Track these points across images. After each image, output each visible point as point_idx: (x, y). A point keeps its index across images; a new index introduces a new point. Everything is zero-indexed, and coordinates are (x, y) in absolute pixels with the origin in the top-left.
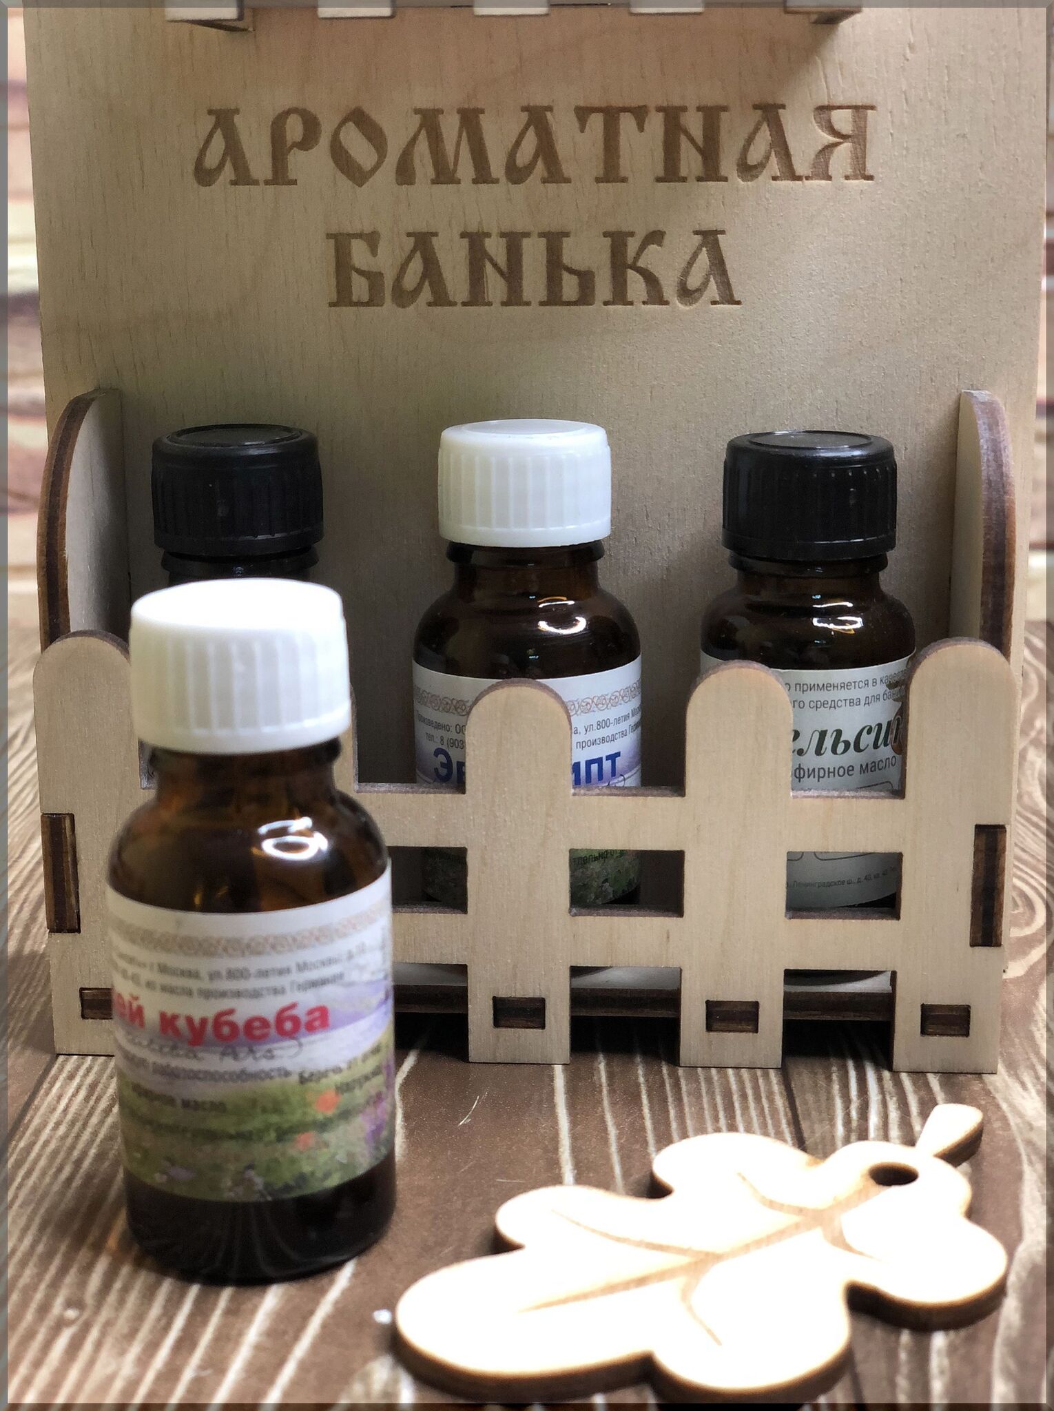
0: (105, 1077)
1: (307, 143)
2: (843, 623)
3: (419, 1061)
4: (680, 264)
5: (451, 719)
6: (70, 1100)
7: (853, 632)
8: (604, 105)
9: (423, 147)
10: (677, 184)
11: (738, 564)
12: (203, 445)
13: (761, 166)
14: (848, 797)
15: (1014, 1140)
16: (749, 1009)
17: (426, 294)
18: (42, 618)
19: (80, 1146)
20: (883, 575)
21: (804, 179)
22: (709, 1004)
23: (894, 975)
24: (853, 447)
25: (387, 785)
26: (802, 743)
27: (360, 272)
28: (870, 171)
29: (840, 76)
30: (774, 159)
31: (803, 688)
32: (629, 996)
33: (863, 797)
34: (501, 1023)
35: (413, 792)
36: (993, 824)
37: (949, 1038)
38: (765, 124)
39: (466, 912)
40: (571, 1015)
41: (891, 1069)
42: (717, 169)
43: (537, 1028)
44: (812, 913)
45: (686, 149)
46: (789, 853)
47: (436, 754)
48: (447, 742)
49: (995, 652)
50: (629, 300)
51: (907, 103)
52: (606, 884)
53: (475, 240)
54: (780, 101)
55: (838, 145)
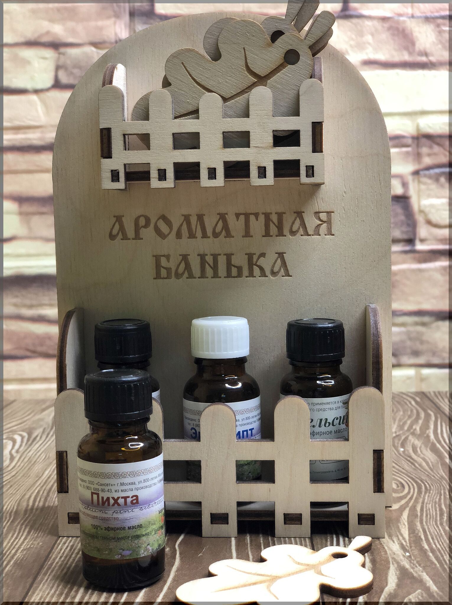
0: (76, 543)
1: (147, 225)
2: (327, 382)
3: (185, 537)
4: (271, 264)
5: (196, 417)
6: (65, 550)
7: (331, 386)
8: (244, 212)
9: (185, 226)
10: (269, 237)
11: (292, 364)
12: (111, 325)
13: (297, 231)
14: (330, 441)
15: (388, 558)
16: (299, 516)
17: (186, 275)
18: (58, 384)
19: (69, 563)
20: (341, 366)
21: (311, 235)
22: (285, 514)
23: (348, 503)
24: (329, 323)
25: (174, 439)
26: (313, 423)
27: (163, 267)
28: (333, 233)
29: (322, 202)
30: (301, 229)
31: (313, 404)
32: (257, 513)
33: (334, 441)
34: (213, 523)
35: (183, 441)
36: (379, 449)
37: (368, 525)
38: (298, 219)
39: (201, 483)
40: (237, 519)
41: (348, 537)
42: (282, 232)
43: (226, 524)
44: (319, 482)
45: (272, 226)
46: (310, 461)
47: (191, 430)
48: (194, 425)
49: (377, 390)
50: (254, 275)
51: (344, 210)
52: (250, 474)
53: (202, 257)
54: (303, 210)
55: (322, 224)
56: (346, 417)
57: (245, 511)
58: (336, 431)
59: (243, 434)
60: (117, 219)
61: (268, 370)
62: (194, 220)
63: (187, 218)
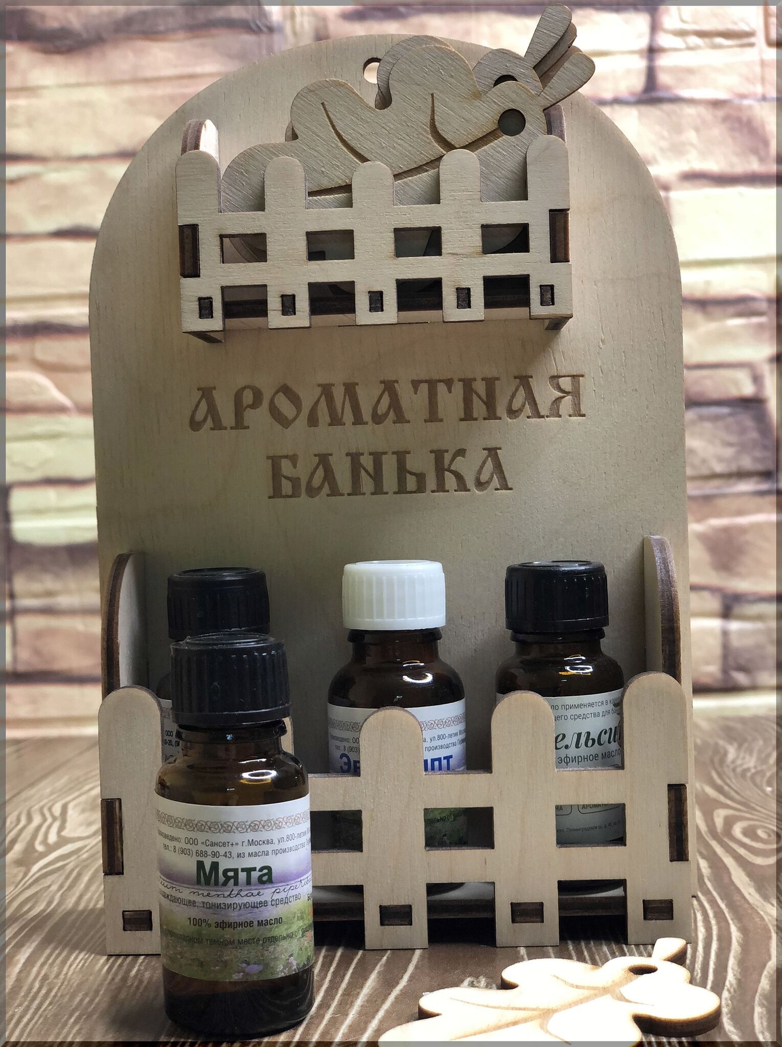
1: (256, 404)
2: (580, 669)
4: (476, 467)
5: (350, 735)
7: (588, 674)
8: (428, 378)
9: (323, 405)
10: (472, 422)
11: (514, 638)
13: (520, 410)
14: (590, 770)
16: (538, 907)
17: (326, 490)
20: (602, 642)
21: (545, 417)
22: (512, 906)
23: (625, 881)
24: (580, 566)
27: (287, 478)
28: (583, 411)
29: (563, 358)
30: (527, 406)
33: (599, 770)
34: (386, 922)
35: (328, 777)
36: (678, 783)
37: (661, 921)
38: (522, 386)
39: (362, 851)
40: (428, 916)
41: (627, 944)
42: (495, 413)
43: (408, 925)
44: (573, 844)
45: (476, 401)
46: (557, 807)
47: (341, 757)
48: (347, 749)
49: (672, 678)
50: (446, 489)
51: (602, 373)
52: (445, 838)
53: (355, 457)
54: (529, 373)
55: (564, 397)
56: (618, 730)
57: (441, 901)
58: (604, 754)
59: (432, 766)
60: (203, 393)
61: (472, 656)
62: (339, 394)
63: (327, 390)
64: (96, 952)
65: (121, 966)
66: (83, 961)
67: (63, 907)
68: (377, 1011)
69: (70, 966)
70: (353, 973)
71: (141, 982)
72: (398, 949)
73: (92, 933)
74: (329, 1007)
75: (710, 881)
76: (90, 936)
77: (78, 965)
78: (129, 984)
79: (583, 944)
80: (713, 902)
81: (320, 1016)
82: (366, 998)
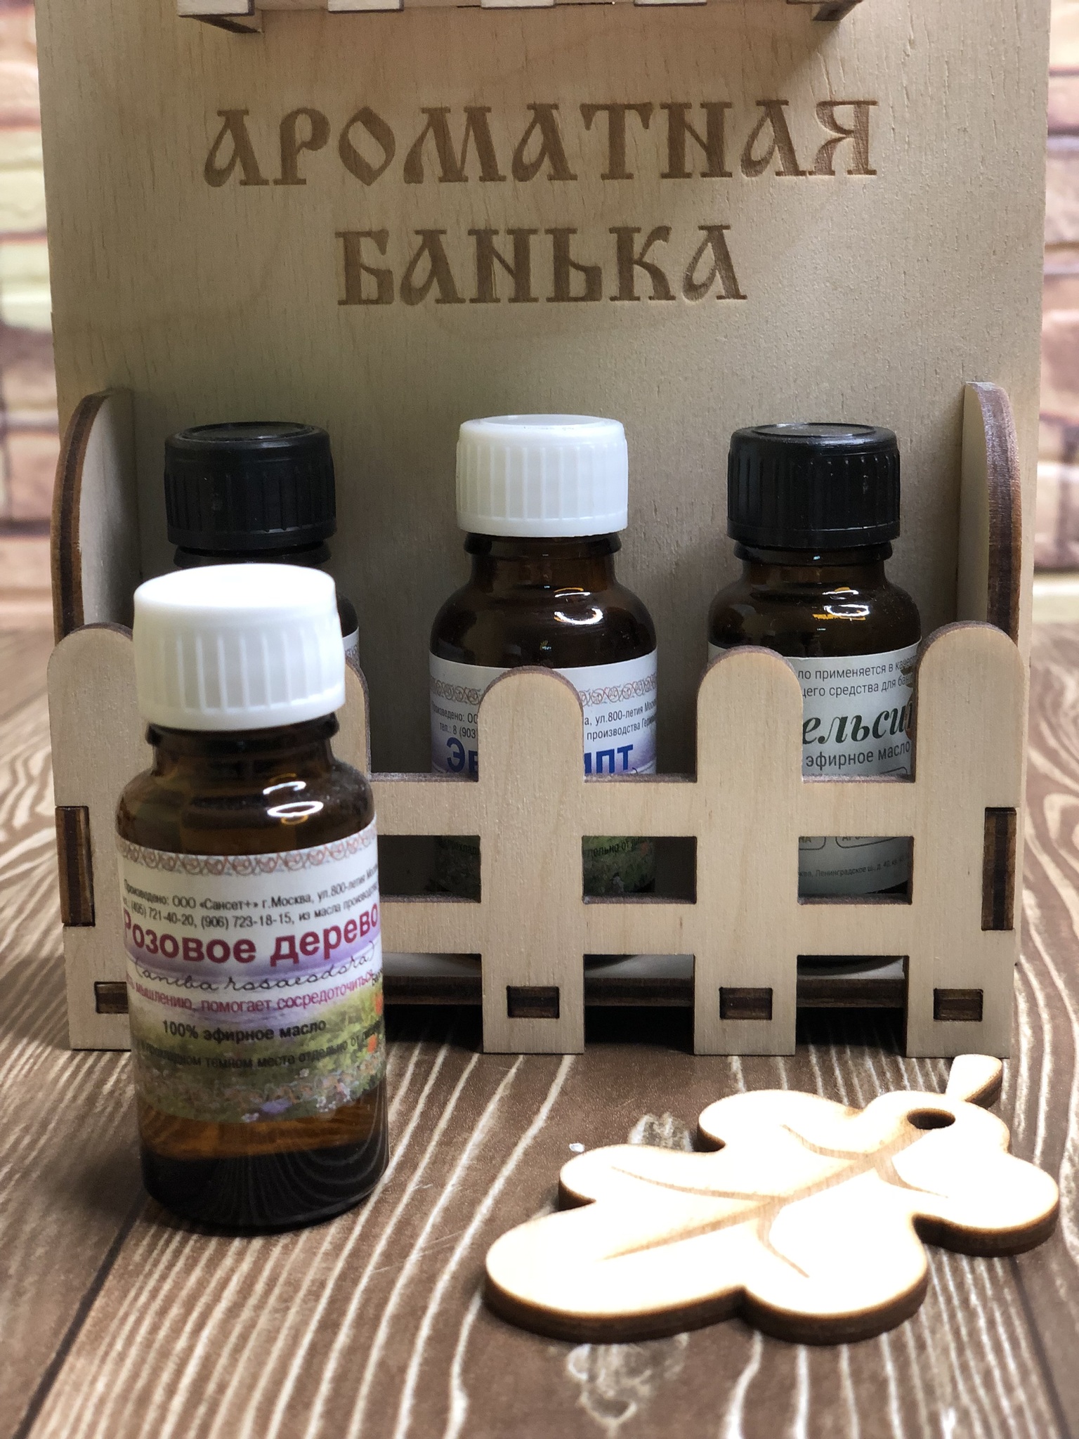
1: (316, 141)
4: (686, 260)
5: (464, 708)
8: (608, 103)
9: (431, 144)
10: (682, 180)
11: (742, 554)
13: (764, 162)
14: (859, 781)
16: (763, 996)
17: (435, 292)
18: (56, 610)
20: (888, 564)
21: (807, 174)
22: (722, 991)
23: (906, 959)
24: (857, 436)
25: (400, 774)
27: (369, 270)
28: (872, 165)
29: (841, 71)
30: (777, 155)
32: (642, 985)
33: (873, 781)
34: (517, 1012)
35: (426, 781)
36: (1003, 806)
37: (962, 1022)
38: (769, 120)
39: (479, 901)
40: (585, 1004)
41: (904, 1055)
42: (721, 164)
43: (551, 1017)
44: (825, 899)
45: (690, 145)
46: (801, 839)
47: (450, 744)
48: (458, 730)
49: (1003, 634)
50: (636, 295)
51: (908, 98)
52: (618, 878)
53: (483, 238)
54: (783, 96)
55: (840, 140)
56: (908, 712)
57: (607, 980)
58: (882, 751)
59: (598, 765)
60: (228, 119)
61: (672, 572)
62: (457, 125)
63: (437, 119)
64: (55, 1041)
65: (90, 1071)
66: (32, 1061)
67: (17, 951)
68: (493, 1179)
69: (10, 1070)
70: (460, 1099)
71: (118, 1104)
72: (535, 1054)
73: (53, 1005)
74: (415, 1167)
75: (1039, 933)
76: (49, 1011)
77: (22, 1069)
78: (98, 1110)
79: (833, 1052)
80: (1044, 975)
81: (398, 1186)
82: (477, 1152)
